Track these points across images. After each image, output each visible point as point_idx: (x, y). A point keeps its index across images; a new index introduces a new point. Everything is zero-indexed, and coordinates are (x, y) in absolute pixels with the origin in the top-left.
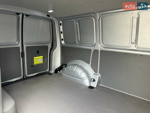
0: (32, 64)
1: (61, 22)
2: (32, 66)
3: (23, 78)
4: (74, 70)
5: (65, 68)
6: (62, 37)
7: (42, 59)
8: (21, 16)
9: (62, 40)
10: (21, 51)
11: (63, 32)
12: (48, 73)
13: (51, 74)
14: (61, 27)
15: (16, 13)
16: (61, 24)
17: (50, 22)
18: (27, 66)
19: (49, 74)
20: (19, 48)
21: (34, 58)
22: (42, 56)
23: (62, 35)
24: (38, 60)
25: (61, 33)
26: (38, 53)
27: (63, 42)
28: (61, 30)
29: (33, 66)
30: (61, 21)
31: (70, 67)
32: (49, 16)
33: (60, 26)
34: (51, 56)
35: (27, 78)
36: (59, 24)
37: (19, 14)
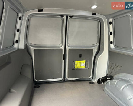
0: (74, 67)
1: (111, 20)
2: (73, 70)
3: (63, 80)
4: (121, 89)
5: (109, 81)
6: (112, 40)
7: (85, 63)
8: (65, 18)
9: (111, 43)
10: (63, 53)
11: (113, 33)
12: (91, 80)
13: (93, 83)
14: (111, 26)
15: (60, 16)
16: (110, 23)
17: (98, 21)
18: (68, 69)
19: (90, 83)
20: (62, 50)
21: (76, 61)
22: (85, 61)
23: (112, 36)
24: (80, 64)
25: (111, 33)
26: (80, 57)
27: (112, 46)
28: (111, 30)
29: (75, 70)
30: (111, 18)
31: (116, 81)
32: (95, 14)
33: (109, 25)
34: (95, 62)
35: (67, 81)
36: (109, 23)
37: (64, 16)
